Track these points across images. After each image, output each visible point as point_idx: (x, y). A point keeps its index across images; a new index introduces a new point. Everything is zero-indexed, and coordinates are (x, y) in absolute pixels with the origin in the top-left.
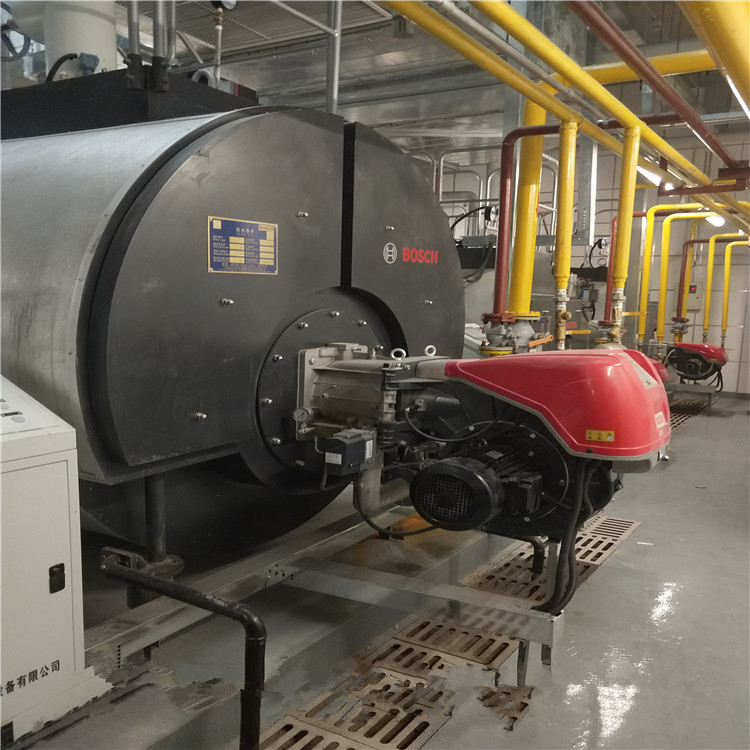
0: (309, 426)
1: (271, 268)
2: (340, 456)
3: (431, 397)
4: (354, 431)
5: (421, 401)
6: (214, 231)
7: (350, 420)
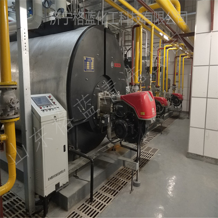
0: (99, 114)
1: (93, 70)
2: (104, 121)
3: (118, 106)
4: (106, 115)
5: (117, 106)
6: (85, 60)
7: (106, 112)
